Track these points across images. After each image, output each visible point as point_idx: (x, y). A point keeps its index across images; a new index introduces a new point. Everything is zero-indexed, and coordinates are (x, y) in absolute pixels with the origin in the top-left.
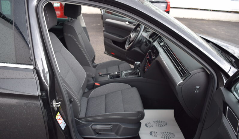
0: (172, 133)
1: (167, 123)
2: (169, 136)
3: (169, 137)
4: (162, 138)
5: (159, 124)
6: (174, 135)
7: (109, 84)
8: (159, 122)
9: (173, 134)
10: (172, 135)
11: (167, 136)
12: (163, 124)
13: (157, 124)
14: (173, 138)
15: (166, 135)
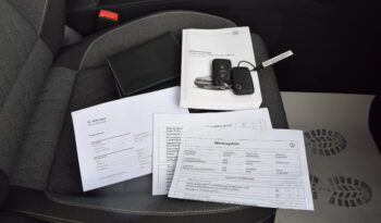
0: (363, 183)
1: (345, 141)
2: (354, 195)
3: (355, 199)
4: (332, 201)
5: (323, 142)
6: (370, 191)
7: (155, 16)
8: (322, 134)
9: (366, 185)
10: (363, 191)
11: (348, 196)
12: (333, 142)
13: (318, 143)
14: (367, 201)
15: (345, 192)
